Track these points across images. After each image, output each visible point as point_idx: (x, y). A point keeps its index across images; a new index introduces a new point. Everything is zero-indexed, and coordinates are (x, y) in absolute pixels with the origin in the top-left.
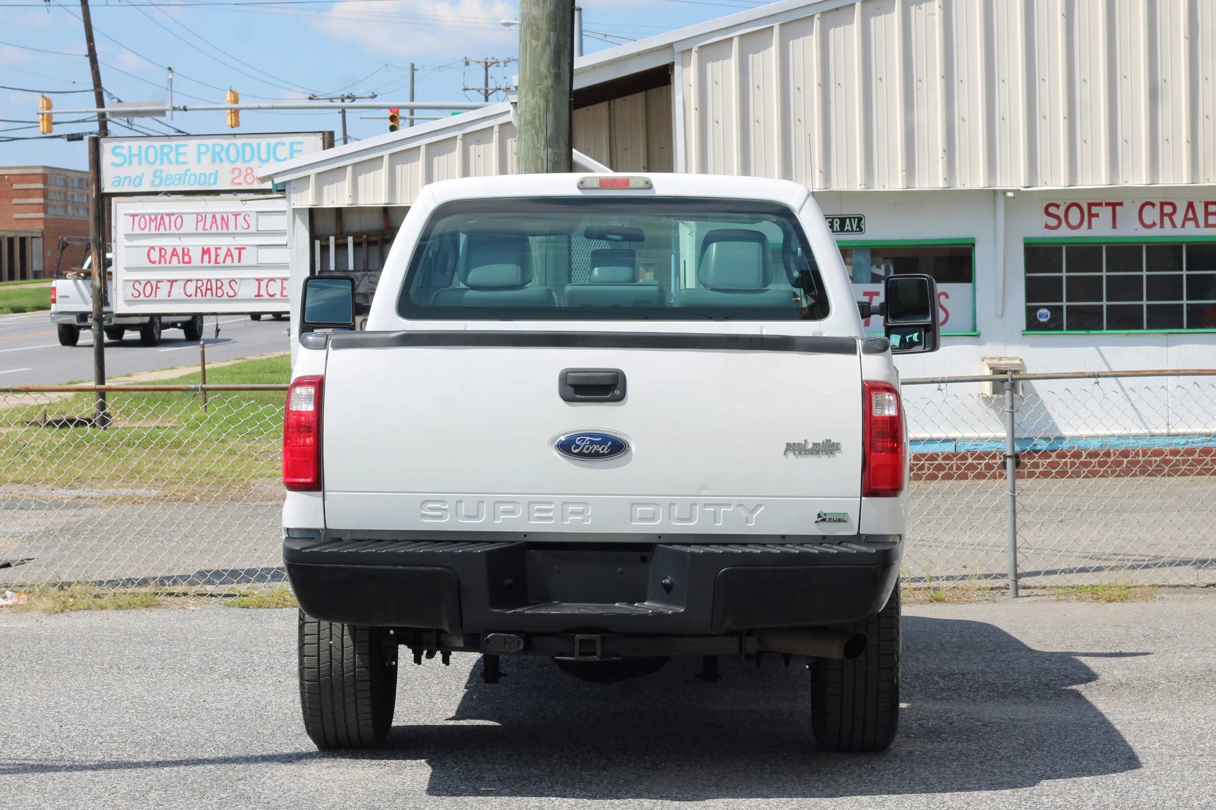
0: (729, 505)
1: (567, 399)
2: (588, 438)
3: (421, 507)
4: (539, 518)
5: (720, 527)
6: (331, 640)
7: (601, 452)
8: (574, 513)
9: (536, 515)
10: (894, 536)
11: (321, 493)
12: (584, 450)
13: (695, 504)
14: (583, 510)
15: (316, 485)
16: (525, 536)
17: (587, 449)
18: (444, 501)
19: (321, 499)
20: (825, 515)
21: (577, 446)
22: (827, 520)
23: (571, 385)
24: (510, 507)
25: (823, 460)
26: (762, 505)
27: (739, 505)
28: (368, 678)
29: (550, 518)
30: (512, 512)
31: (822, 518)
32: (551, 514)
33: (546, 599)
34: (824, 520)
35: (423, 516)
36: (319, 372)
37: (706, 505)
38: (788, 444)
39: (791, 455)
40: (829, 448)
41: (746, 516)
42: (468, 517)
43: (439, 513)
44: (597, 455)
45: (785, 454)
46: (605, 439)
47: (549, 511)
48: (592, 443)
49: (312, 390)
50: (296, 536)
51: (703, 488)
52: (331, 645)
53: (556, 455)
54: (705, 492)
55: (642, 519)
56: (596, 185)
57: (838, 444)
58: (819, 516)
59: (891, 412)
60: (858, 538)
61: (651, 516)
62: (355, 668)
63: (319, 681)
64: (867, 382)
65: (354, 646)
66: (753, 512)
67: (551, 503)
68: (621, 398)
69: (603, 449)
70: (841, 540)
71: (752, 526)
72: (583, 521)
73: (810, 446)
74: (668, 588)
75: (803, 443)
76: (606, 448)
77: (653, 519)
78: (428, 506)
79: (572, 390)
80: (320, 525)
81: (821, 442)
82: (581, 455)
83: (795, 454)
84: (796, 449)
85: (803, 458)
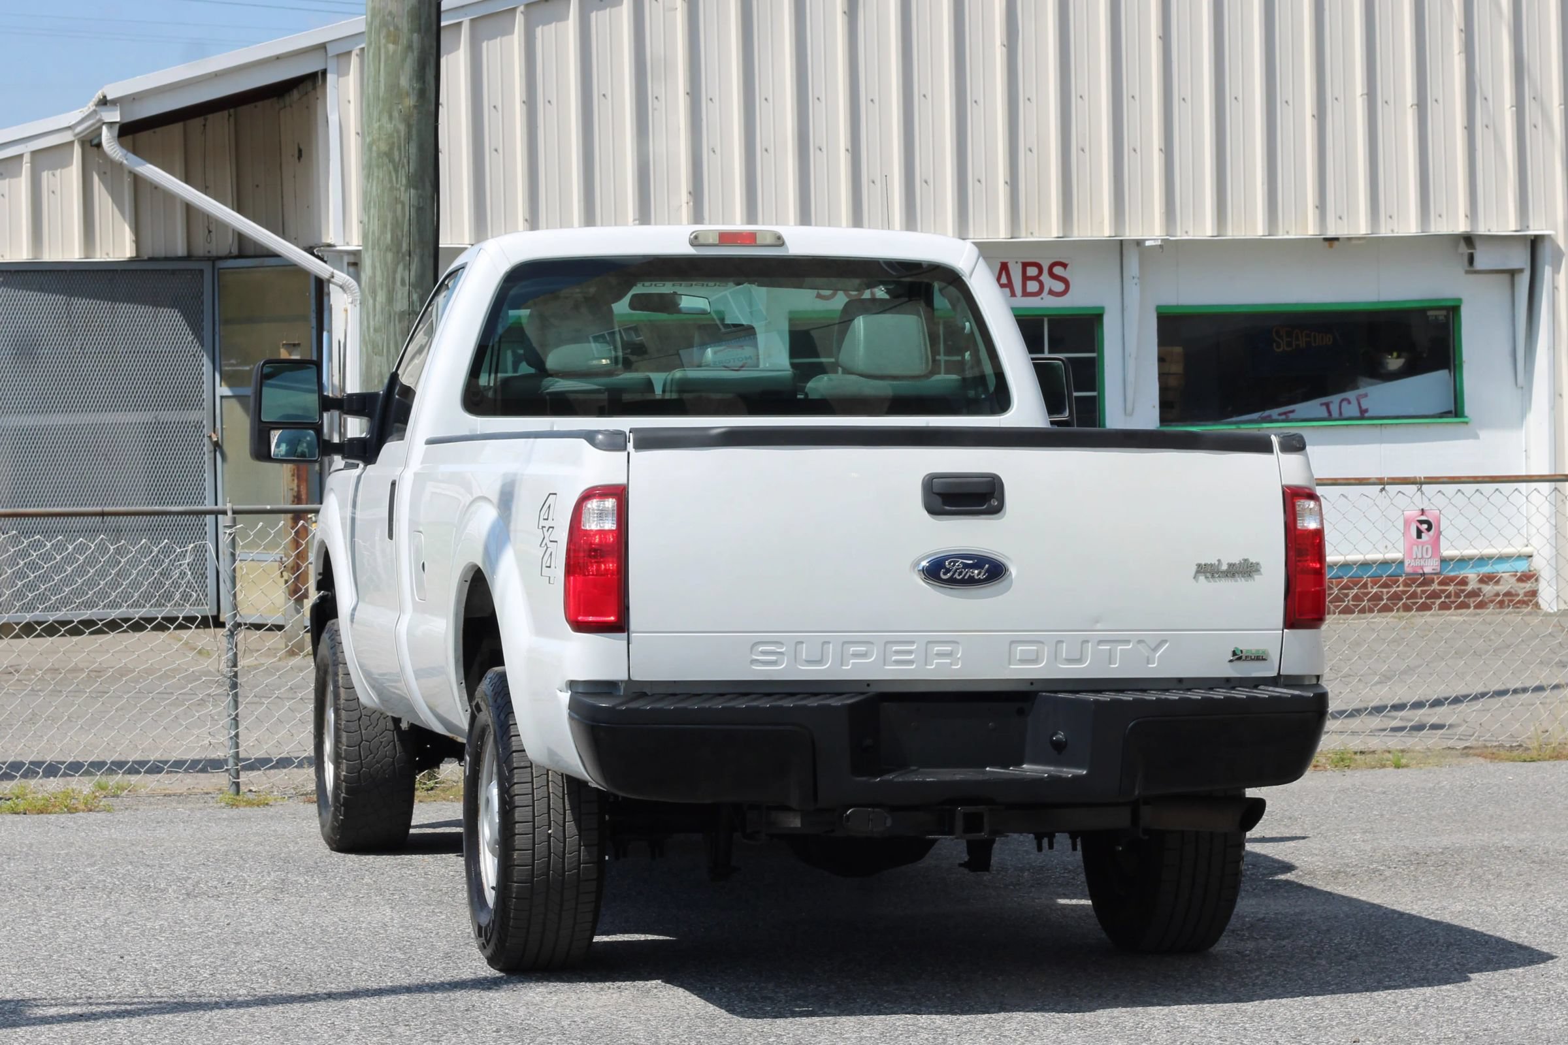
0: (1127, 642)
1: (932, 511)
2: (961, 561)
3: (751, 652)
4: (898, 662)
5: (1116, 669)
6: (550, 829)
7: (976, 577)
8: (940, 655)
9: (894, 658)
10: (1310, 676)
11: (625, 634)
12: (956, 576)
13: (1087, 641)
14: (952, 651)
15: (620, 626)
17: (960, 574)
18: (782, 644)
19: (625, 642)
20: (1242, 651)
21: (947, 571)
22: (1244, 658)
23: (939, 494)
24: (863, 649)
25: (1240, 584)
26: (1166, 641)
27: (1140, 642)
29: (910, 662)
30: (864, 655)
31: (1237, 656)
32: (912, 657)
33: (901, 765)
34: (1240, 658)
35: (754, 661)
36: (621, 480)
37: (1100, 642)
38: (1199, 565)
39: (1202, 578)
40: (1246, 570)
41: (1147, 654)
42: (809, 662)
43: (773, 658)
44: (971, 582)
45: (1194, 578)
46: (980, 561)
47: (910, 652)
48: (966, 566)
49: (610, 503)
50: (580, 691)
51: (1097, 622)
52: (550, 835)
53: (919, 581)
54: (1099, 626)
55: (1022, 661)
56: (714, 239)
57: (1258, 564)
58: (1234, 653)
59: (1312, 525)
60: (1275, 681)
61: (1034, 657)
62: (580, 864)
63: (532, 882)
64: (1288, 487)
65: (580, 835)
66: (1155, 649)
67: (912, 643)
68: (997, 510)
69: (979, 574)
70: (1256, 683)
71: (1155, 668)
72: (951, 664)
73: (1224, 567)
74: (1059, 747)
75: (1217, 563)
76: (983, 573)
77: (1035, 661)
78: (760, 649)
79: (939, 500)
80: (622, 676)
81: (1238, 562)
82: (952, 582)
83: (1207, 578)
84: (1207, 571)
85: (1216, 582)
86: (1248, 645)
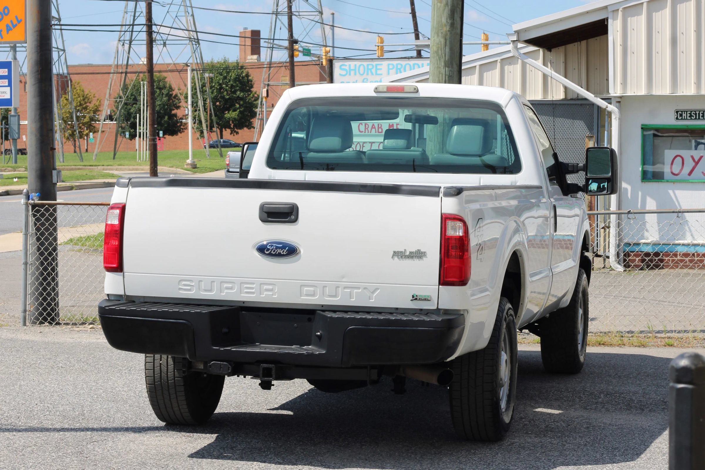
0: (359, 288)
1: (263, 221)
2: (275, 245)
3: (179, 285)
4: (247, 293)
5: (353, 302)
6: (161, 361)
7: (282, 253)
8: (267, 290)
9: (245, 290)
10: (464, 310)
11: (122, 273)
12: (272, 252)
13: (339, 287)
14: (272, 288)
15: (119, 268)
16: (244, 303)
17: (274, 251)
18: (192, 281)
19: (122, 277)
20: (417, 296)
21: (268, 250)
22: (418, 299)
23: (266, 212)
24: (230, 285)
25: (416, 262)
26: (378, 289)
27: (365, 288)
28: (182, 384)
29: (253, 293)
30: (231, 288)
31: (415, 298)
32: (254, 291)
33: (252, 342)
34: (416, 299)
35: (180, 289)
36: (123, 201)
37: (345, 288)
38: (394, 252)
39: (396, 258)
40: (419, 255)
41: (369, 295)
42: (206, 291)
43: (189, 288)
44: (279, 255)
45: (392, 257)
46: (284, 246)
47: (252, 288)
48: (277, 248)
49: (118, 212)
50: (113, 299)
51: (343, 277)
52: (161, 364)
53: (257, 254)
54: (344, 280)
55: (307, 295)
56: (385, 90)
57: (425, 252)
58: (413, 297)
59: (461, 233)
60: (437, 311)
61: (312, 293)
62: (174, 378)
63: (154, 384)
64: (445, 214)
65: (174, 364)
66: (373, 292)
67: (254, 284)
68: (295, 220)
69: (283, 252)
70: (428, 312)
71: (373, 302)
72: (272, 295)
73: (408, 253)
74: (320, 337)
75: (404, 251)
76: (285, 251)
77: (314, 295)
78: (183, 283)
79: (266, 215)
80: (122, 293)
81: (415, 251)
82: (270, 255)
83: (398, 258)
84: (399, 255)
85: (403, 260)
86: (420, 293)
